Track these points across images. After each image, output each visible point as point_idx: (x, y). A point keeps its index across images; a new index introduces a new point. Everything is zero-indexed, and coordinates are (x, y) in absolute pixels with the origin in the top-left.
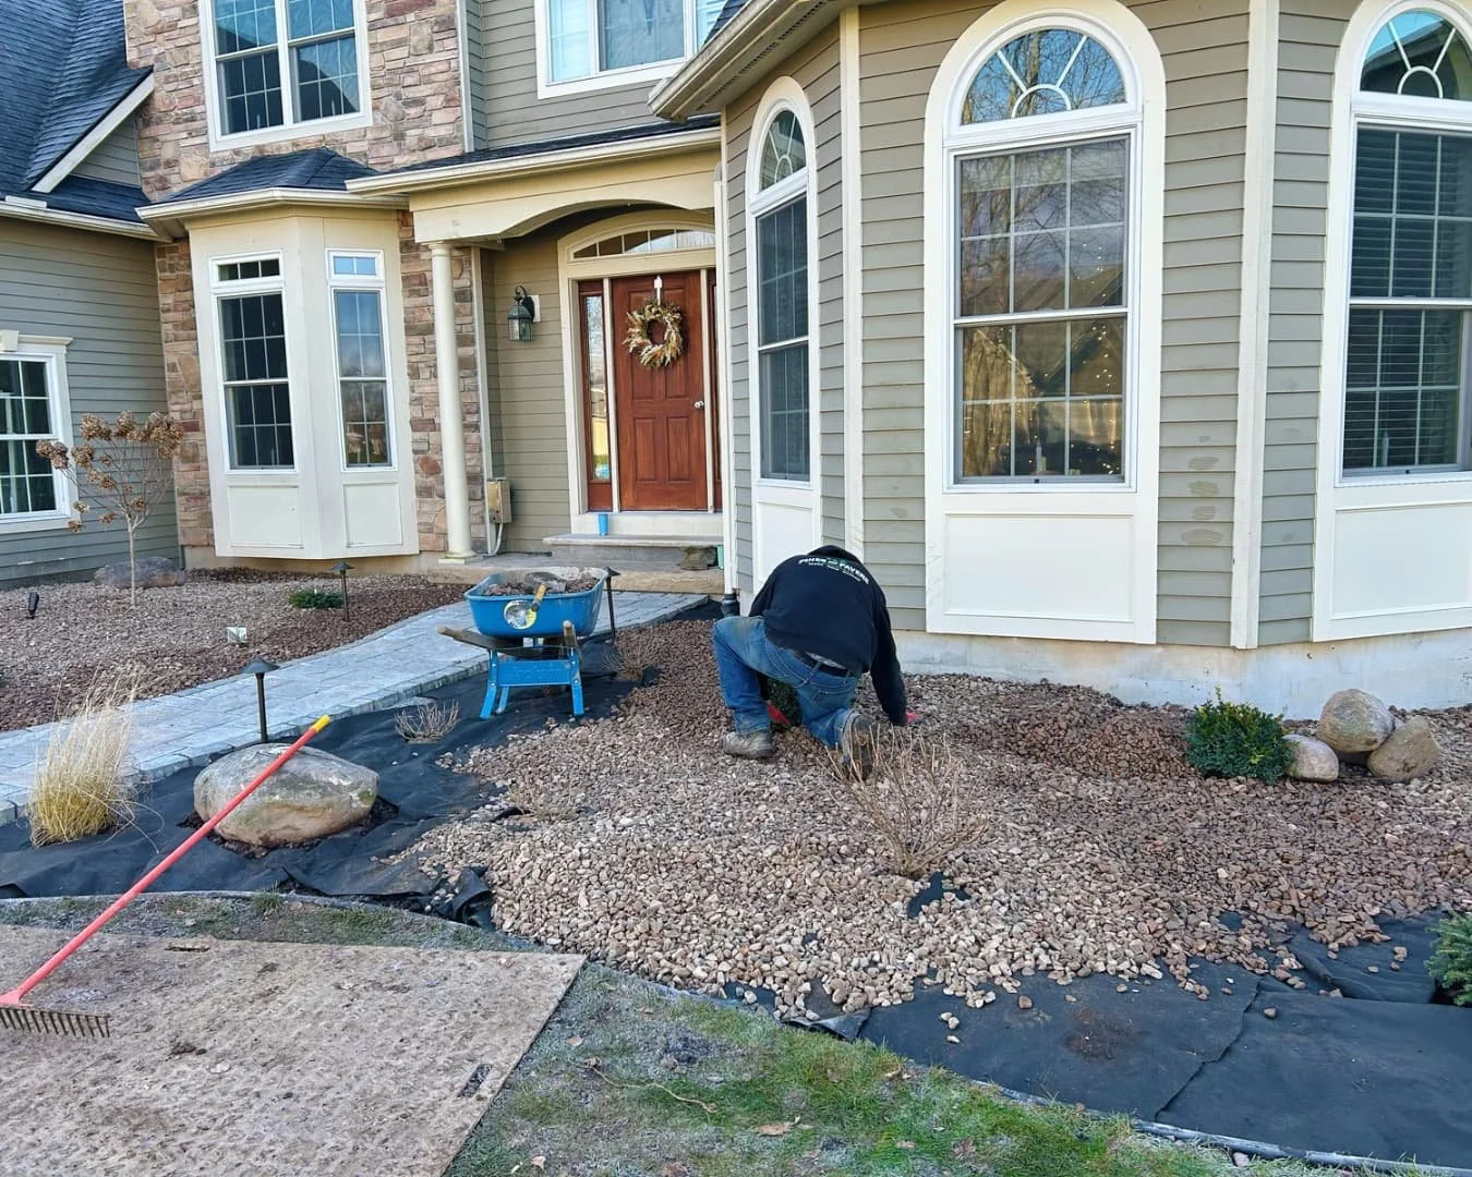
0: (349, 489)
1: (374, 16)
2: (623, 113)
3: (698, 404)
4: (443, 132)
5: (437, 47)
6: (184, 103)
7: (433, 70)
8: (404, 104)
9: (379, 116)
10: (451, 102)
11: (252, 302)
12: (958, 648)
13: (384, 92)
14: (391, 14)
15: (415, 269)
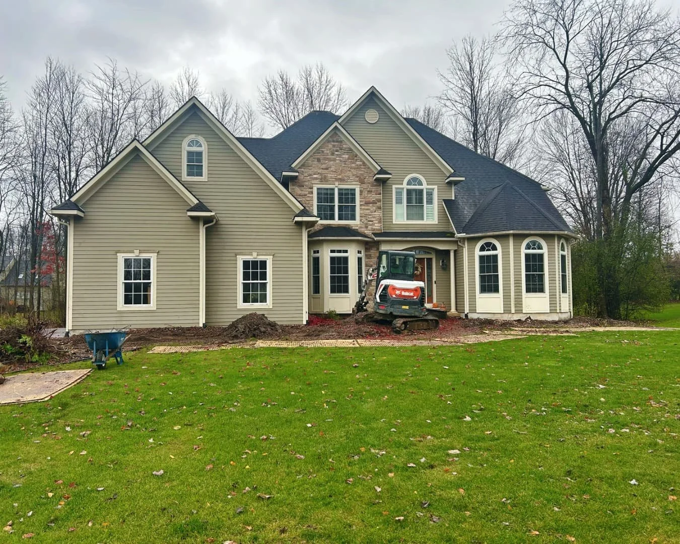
1: (361, 203)
2: (411, 229)
4: (377, 227)
5: (376, 212)
7: (375, 216)
8: (368, 221)
9: (361, 222)
11: (339, 258)
13: (363, 218)
14: (366, 204)
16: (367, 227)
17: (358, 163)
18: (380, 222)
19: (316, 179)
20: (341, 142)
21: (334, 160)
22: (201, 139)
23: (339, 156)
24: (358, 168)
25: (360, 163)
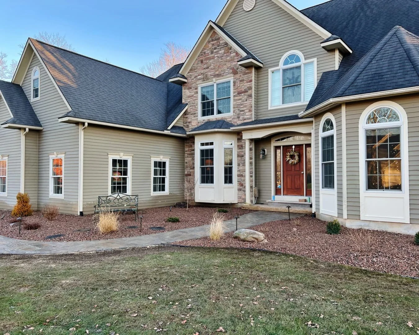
0: (225, 189)
1: (235, 94)
2: (287, 112)
3: (302, 173)
4: (248, 117)
5: (248, 100)
6: (194, 111)
7: (247, 105)
8: (240, 111)
9: (234, 114)
10: (250, 111)
11: (207, 150)
12: (367, 223)
13: (236, 109)
14: (238, 94)
15: (240, 144)
16: (239, 118)
19: (200, 79)
21: (213, 58)
22: (38, 69)
23: (217, 52)
24: (232, 60)
25: (234, 54)
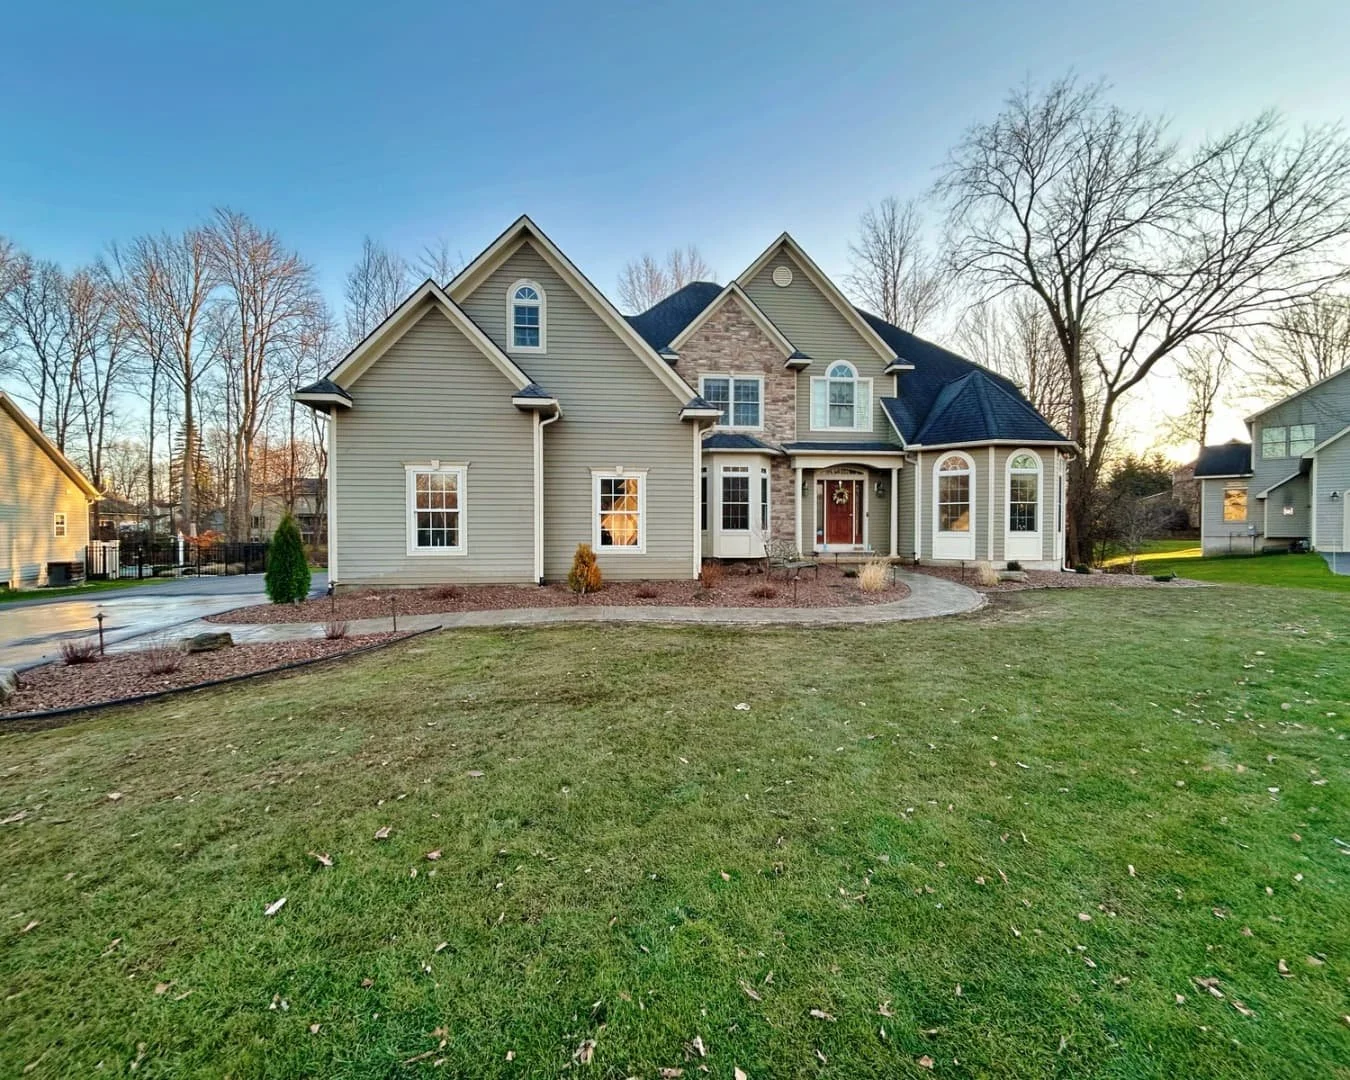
0: (759, 536)
1: (767, 401)
3: (852, 515)
4: (788, 436)
5: (787, 413)
7: (786, 419)
8: (776, 426)
9: (766, 429)
11: (735, 479)
13: (769, 422)
14: (773, 401)
15: (776, 473)
16: (774, 435)
17: (763, 343)
18: (792, 429)
19: (703, 365)
20: (739, 312)
21: (729, 338)
22: (535, 286)
23: (736, 332)
24: (763, 350)
25: (767, 343)
